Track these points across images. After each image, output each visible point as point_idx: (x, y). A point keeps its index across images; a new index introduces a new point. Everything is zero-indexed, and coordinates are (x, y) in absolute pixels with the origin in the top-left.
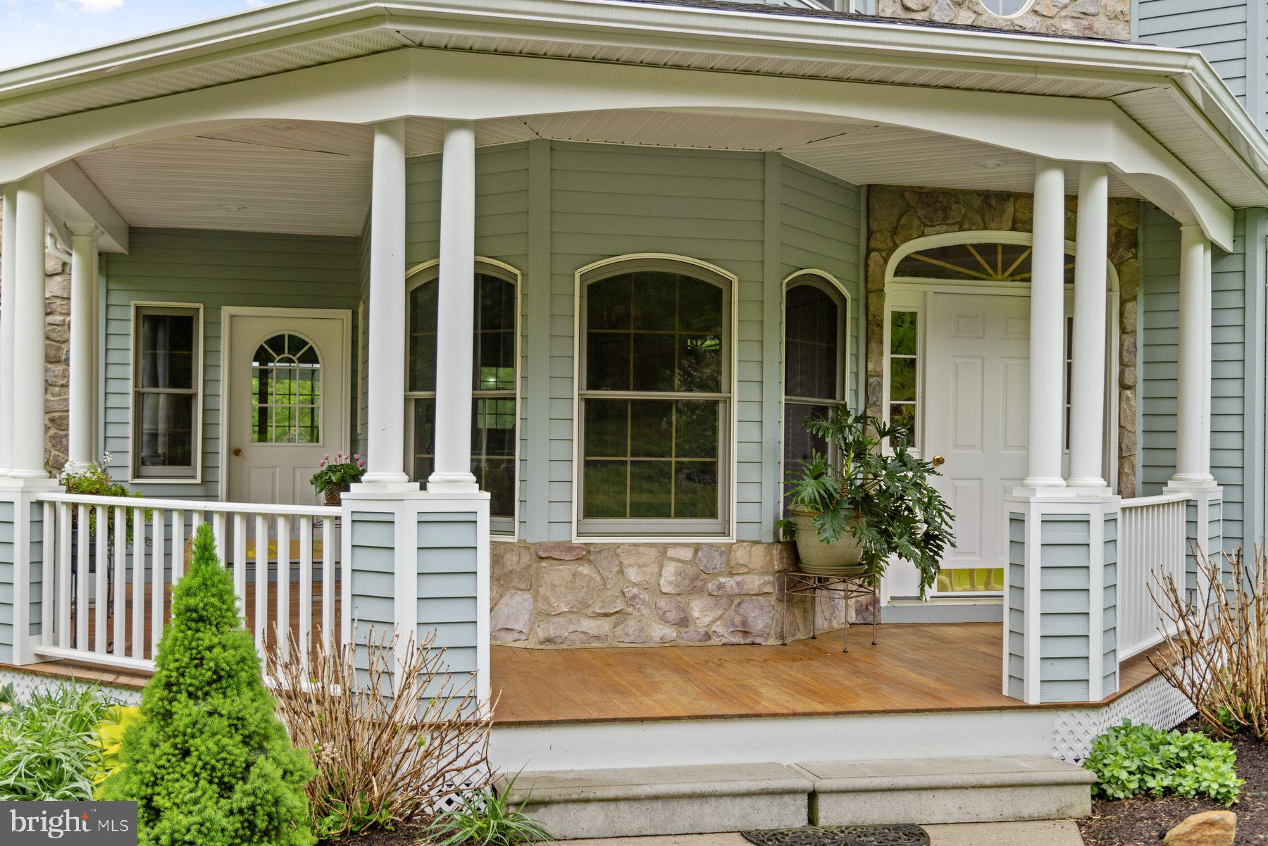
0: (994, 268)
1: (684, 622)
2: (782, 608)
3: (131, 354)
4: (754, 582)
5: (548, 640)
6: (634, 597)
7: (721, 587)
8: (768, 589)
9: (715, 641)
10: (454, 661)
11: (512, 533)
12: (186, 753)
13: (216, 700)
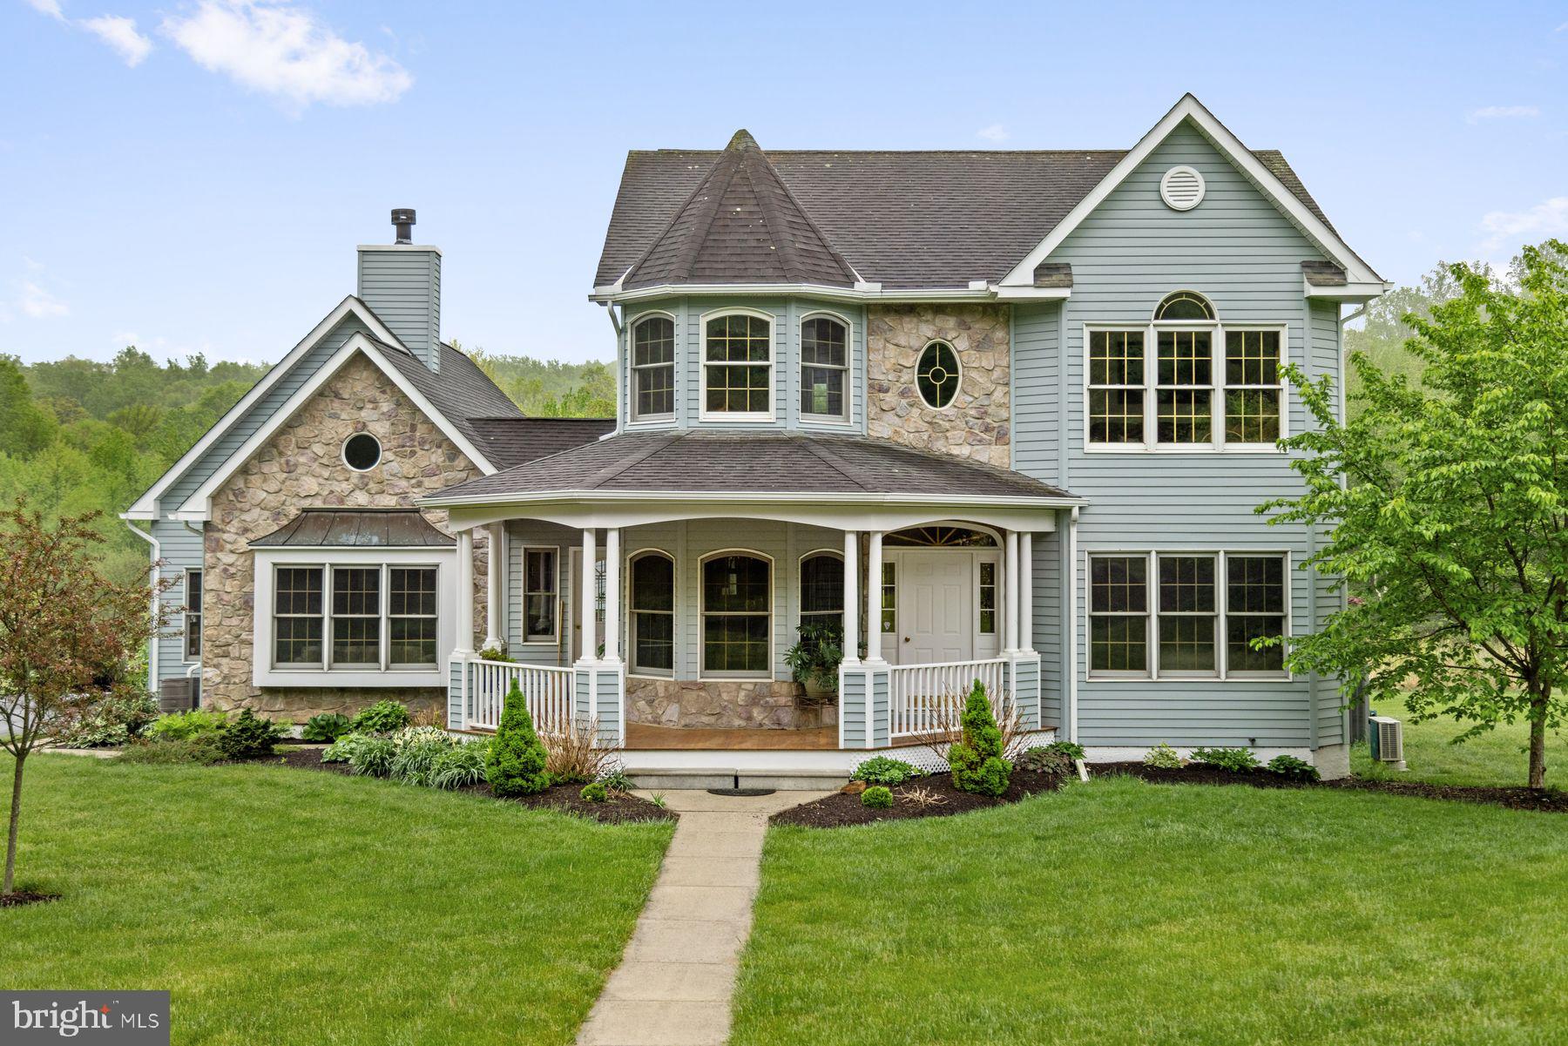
0: (935, 540)
1: (749, 718)
2: (798, 712)
3: (522, 574)
4: (782, 701)
5: (686, 725)
6: (725, 706)
7: (767, 702)
8: (790, 704)
9: (765, 727)
10: (611, 726)
11: (672, 676)
12: (508, 746)
13: (517, 731)
